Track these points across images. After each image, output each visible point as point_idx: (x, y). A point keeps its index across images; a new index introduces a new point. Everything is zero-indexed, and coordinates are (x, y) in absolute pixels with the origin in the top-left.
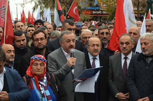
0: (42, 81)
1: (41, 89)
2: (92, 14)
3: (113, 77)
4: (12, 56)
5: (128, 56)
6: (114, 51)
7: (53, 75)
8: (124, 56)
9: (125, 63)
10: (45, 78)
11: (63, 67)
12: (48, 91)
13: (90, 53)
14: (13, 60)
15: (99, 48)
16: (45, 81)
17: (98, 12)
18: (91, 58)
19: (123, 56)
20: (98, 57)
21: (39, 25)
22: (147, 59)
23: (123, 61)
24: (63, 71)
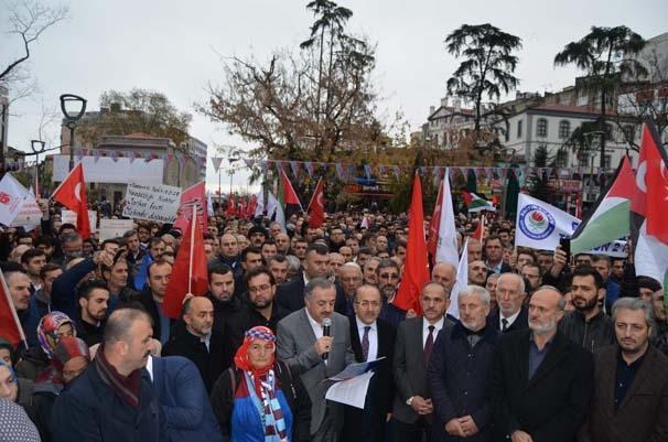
0: (264, 379)
1: (264, 395)
2: (361, 191)
3: (404, 362)
4: (208, 323)
5: (435, 326)
6: (406, 311)
7: (286, 365)
8: (429, 325)
9: (430, 336)
10: (272, 372)
11: (306, 353)
12: (276, 400)
13: (360, 316)
14: (210, 330)
15: (377, 309)
16: (270, 378)
17: (374, 188)
18: (361, 326)
19: (426, 324)
20: (374, 326)
21: (258, 237)
22: (469, 338)
23: (426, 334)
24: (306, 360)
